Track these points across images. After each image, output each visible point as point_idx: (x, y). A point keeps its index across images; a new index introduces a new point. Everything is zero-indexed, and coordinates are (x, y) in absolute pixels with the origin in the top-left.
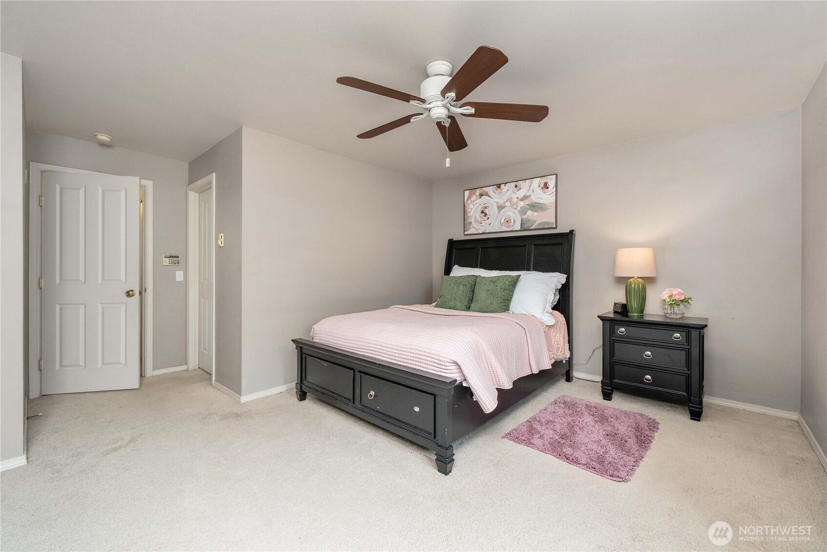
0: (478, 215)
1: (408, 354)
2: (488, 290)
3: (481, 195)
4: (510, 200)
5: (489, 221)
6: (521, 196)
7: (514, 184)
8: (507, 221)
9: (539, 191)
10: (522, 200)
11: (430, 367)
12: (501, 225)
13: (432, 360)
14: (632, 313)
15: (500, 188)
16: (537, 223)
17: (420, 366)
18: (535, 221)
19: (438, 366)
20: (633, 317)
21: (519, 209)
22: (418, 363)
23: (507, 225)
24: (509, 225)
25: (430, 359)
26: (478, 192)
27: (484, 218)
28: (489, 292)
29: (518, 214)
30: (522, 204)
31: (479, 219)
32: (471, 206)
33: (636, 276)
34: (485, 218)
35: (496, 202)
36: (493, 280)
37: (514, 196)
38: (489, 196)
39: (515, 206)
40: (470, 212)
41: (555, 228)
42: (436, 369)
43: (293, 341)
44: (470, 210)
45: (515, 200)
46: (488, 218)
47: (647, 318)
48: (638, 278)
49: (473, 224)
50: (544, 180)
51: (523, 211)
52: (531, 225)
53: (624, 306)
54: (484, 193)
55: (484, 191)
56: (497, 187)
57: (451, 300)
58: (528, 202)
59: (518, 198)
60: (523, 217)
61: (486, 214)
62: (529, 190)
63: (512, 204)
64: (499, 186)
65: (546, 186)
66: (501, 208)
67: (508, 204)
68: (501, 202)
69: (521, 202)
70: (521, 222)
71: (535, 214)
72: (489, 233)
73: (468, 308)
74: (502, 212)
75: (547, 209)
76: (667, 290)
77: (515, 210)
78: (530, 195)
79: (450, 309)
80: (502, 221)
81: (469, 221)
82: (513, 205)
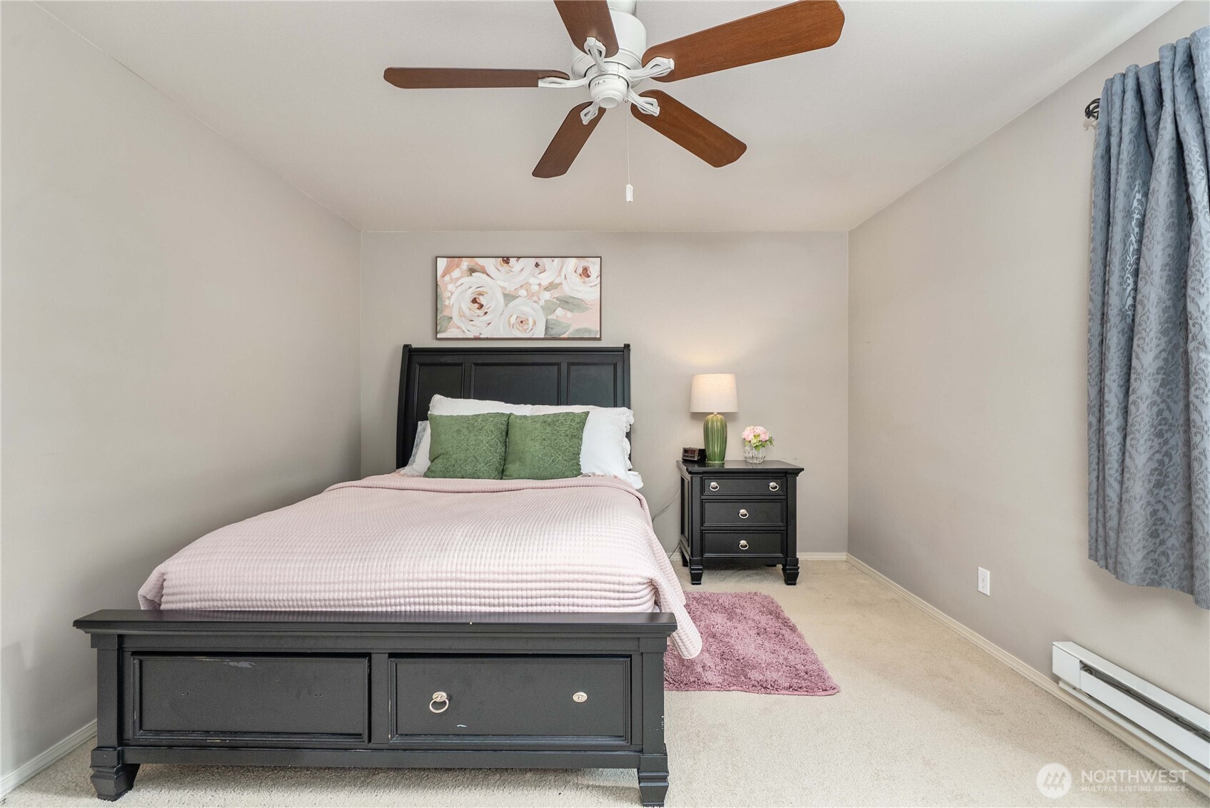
0: (466, 305)
1: (538, 585)
2: (544, 439)
3: (472, 271)
4: (525, 286)
5: (486, 318)
6: (545, 283)
7: (533, 261)
8: (522, 322)
9: (576, 279)
10: (546, 289)
11: (599, 602)
12: (510, 325)
13: (604, 586)
14: (711, 460)
15: (508, 263)
16: (571, 330)
17: (573, 605)
18: (568, 326)
19: (617, 595)
20: (713, 465)
21: (542, 303)
22: (566, 601)
23: (520, 328)
24: (525, 327)
25: (598, 586)
26: (465, 264)
27: (478, 311)
28: (546, 443)
29: (541, 313)
30: (547, 296)
31: (467, 312)
32: (450, 287)
33: (715, 411)
34: (481, 312)
35: (500, 287)
36: (546, 421)
37: (532, 280)
38: (488, 275)
39: (535, 298)
40: (449, 298)
41: (600, 339)
42: (612, 602)
43: (79, 624)
44: (449, 294)
45: (535, 288)
46: (486, 313)
47: (727, 466)
48: (718, 413)
49: (456, 319)
50: (584, 263)
51: (549, 308)
52: (564, 330)
53: (702, 453)
54: (477, 268)
55: (477, 264)
56: (503, 260)
57: (466, 461)
58: (556, 293)
59: (540, 284)
60: (549, 317)
61: (481, 306)
62: (559, 275)
63: (531, 295)
64: (506, 260)
65: (585, 273)
66: (509, 297)
67: (523, 292)
68: (511, 288)
69: (545, 292)
70: (546, 326)
71: (569, 314)
72: (487, 339)
73: (502, 474)
74: (512, 304)
75: (587, 309)
76: (748, 428)
77: (535, 304)
78: (561, 284)
79: (463, 478)
80: (513, 320)
81: (446, 313)
82: (533, 295)
